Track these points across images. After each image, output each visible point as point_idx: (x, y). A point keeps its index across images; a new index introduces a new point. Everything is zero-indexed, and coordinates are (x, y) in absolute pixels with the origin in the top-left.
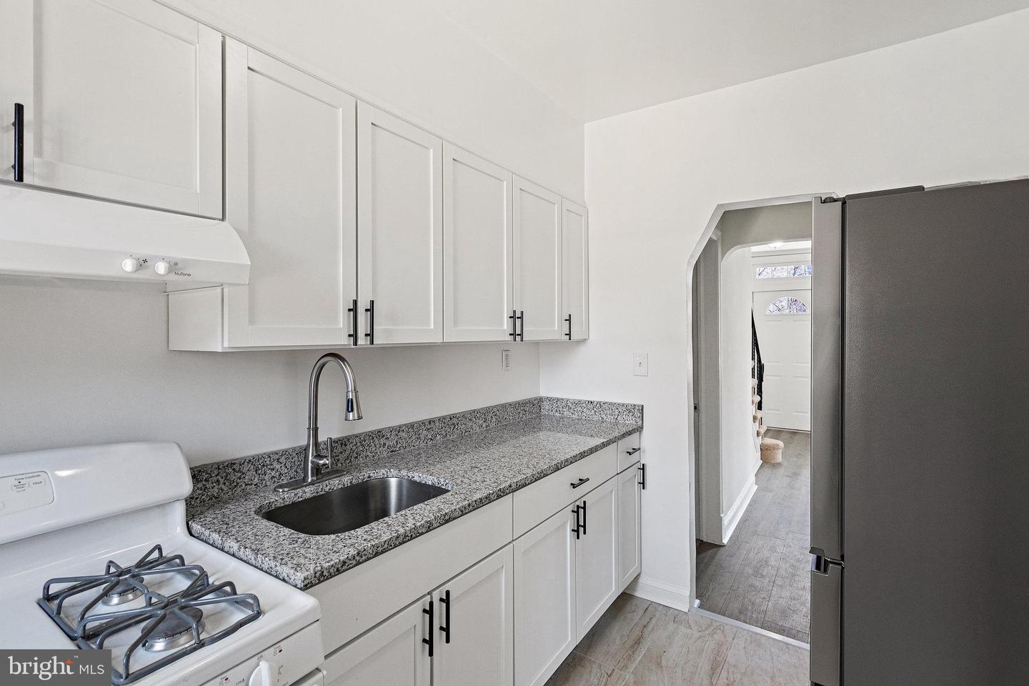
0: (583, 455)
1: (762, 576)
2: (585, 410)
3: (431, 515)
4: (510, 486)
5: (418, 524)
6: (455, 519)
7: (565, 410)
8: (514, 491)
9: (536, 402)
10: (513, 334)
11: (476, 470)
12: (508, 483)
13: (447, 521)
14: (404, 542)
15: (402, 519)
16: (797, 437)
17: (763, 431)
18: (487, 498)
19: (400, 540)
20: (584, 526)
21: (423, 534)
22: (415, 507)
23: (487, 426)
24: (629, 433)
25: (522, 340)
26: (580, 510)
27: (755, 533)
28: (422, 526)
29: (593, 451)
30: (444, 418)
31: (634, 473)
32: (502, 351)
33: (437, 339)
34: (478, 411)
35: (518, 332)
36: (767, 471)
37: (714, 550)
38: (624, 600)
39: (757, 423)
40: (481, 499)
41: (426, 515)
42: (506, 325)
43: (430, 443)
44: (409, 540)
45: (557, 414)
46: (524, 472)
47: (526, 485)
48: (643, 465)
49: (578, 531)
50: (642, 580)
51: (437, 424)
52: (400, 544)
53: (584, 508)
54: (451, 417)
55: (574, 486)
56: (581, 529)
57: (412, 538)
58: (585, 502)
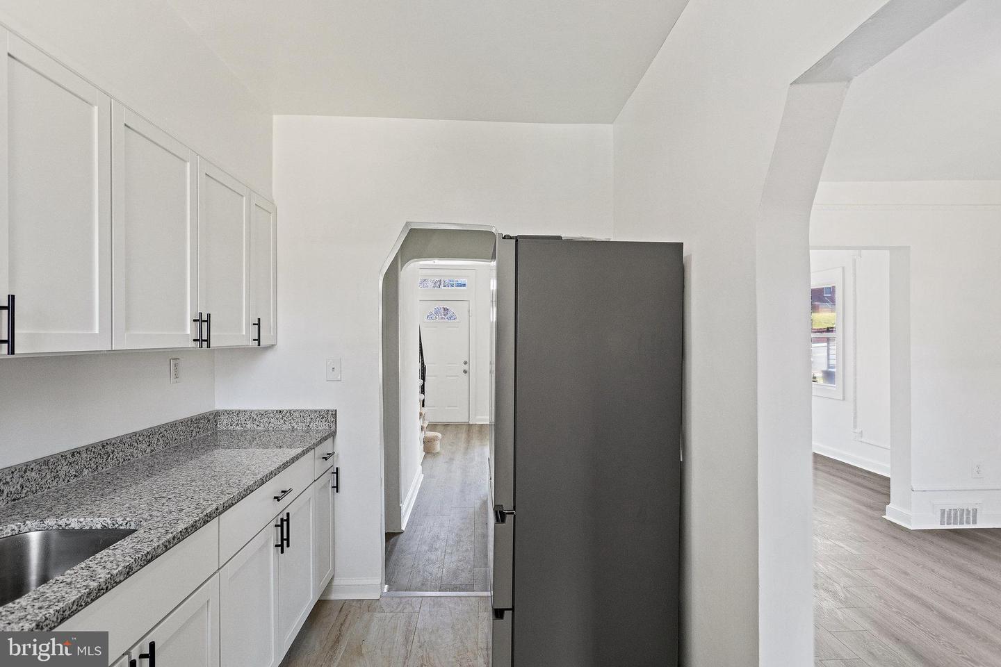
0: (285, 465)
1: (436, 549)
2: (272, 420)
3: (128, 558)
4: (217, 509)
5: (115, 572)
6: (158, 556)
7: (248, 422)
8: (221, 513)
9: (211, 417)
10: (200, 340)
11: (164, 500)
12: (214, 506)
13: (149, 562)
14: (97, 598)
15: (86, 573)
16: (449, 428)
17: (425, 425)
18: (193, 526)
19: (92, 596)
20: (288, 539)
21: (120, 582)
22: (98, 555)
23: (152, 451)
24: (325, 439)
25: (209, 346)
26: (284, 524)
27: (426, 515)
28: (120, 573)
29: (294, 460)
30: (94, 446)
31: (329, 479)
32: (172, 358)
33: (104, 346)
34: (141, 433)
35: (205, 337)
36: (429, 460)
37: (395, 538)
38: (321, 606)
39: (422, 419)
40: (186, 529)
41: (120, 560)
42: (190, 330)
43: (73, 481)
44: (104, 593)
45: (238, 428)
46: (228, 492)
47: (233, 505)
48: (337, 469)
49: (282, 546)
50: (336, 582)
51: (84, 455)
52: (93, 600)
53: (288, 520)
54: (104, 445)
55: (278, 499)
56: (285, 542)
57: (107, 590)
58: (288, 514)
